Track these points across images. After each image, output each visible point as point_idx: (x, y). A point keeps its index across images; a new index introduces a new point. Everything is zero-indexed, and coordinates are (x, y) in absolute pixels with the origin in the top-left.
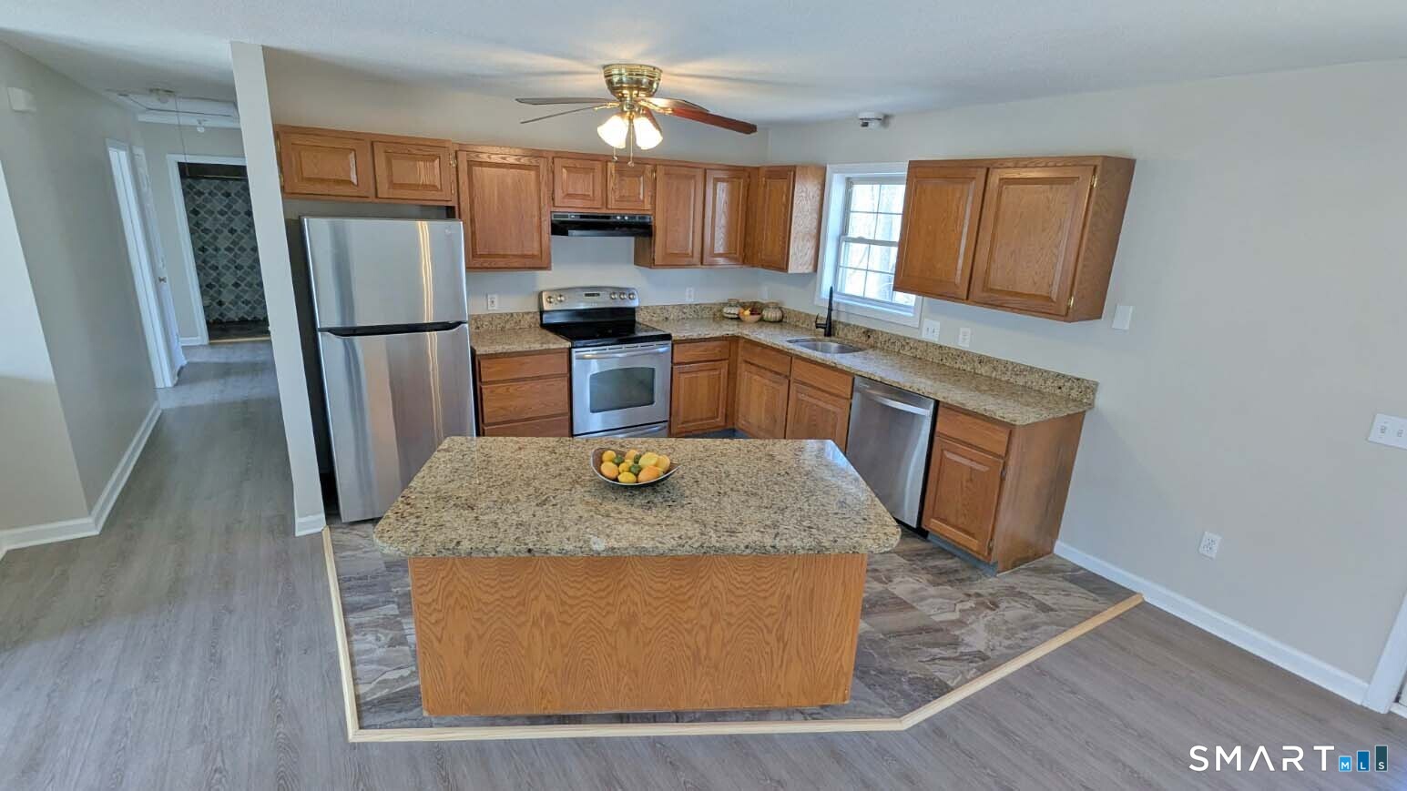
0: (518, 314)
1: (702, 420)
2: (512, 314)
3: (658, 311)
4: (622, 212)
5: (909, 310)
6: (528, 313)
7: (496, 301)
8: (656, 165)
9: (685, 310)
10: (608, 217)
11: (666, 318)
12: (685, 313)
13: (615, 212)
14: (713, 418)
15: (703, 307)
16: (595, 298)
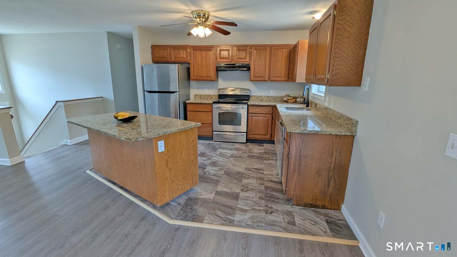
0: (212, 95)
1: (261, 135)
2: (210, 95)
3: (259, 97)
4: (238, 63)
5: (323, 93)
6: (215, 95)
7: (206, 91)
8: (251, 47)
9: (269, 98)
10: (234, 65)
11: (262, 100)
12: (270, 99)
13: (237, 63)
14: (266, 135)
15: (277, 97)
16: (235, 91)
